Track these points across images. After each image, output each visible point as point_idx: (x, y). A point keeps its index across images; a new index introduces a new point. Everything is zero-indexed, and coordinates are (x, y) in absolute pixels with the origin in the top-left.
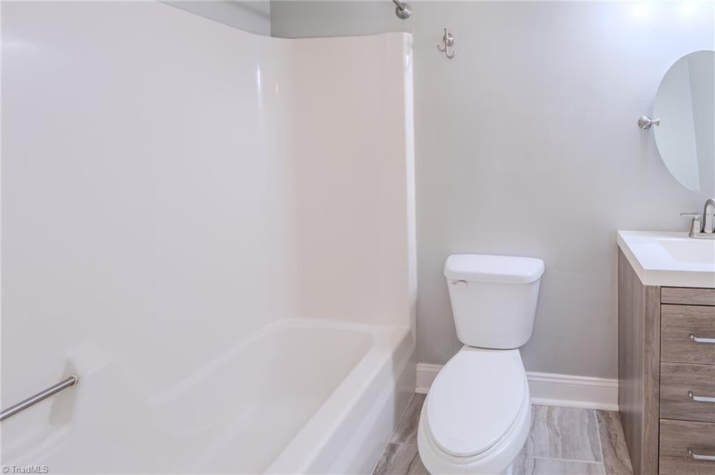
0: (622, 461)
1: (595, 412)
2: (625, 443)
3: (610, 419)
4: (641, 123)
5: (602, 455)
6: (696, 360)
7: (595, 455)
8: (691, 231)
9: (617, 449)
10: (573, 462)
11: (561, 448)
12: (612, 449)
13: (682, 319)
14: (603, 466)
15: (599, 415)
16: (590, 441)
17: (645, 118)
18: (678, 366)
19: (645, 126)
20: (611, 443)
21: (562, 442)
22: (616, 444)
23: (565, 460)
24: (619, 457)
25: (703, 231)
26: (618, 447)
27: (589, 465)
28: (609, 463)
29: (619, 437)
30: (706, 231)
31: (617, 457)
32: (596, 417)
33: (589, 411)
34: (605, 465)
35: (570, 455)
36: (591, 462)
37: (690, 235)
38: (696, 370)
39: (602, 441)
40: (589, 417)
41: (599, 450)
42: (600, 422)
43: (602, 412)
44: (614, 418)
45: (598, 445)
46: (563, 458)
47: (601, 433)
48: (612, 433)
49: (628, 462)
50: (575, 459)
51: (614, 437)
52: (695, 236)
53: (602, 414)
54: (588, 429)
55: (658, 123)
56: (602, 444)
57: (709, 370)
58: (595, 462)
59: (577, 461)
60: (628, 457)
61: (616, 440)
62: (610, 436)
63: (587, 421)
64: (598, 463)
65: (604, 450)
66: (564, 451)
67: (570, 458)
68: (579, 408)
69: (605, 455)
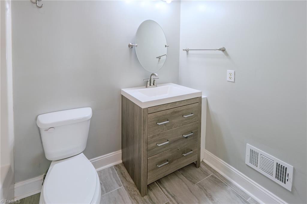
0: (129, 182)
1: (113, 167)
2: (128, 174)
3: (120, 167)
4: (129, 46)
5: (122, 183)
6: (158, 131)
7: (119, 185)
8: (147, 86)
9: (126, 178)
10: (111, 193)
11: (105, 189)
12: (125, 179)
13: (154, 118)
14: (123, 187)
15: (116, 167)
16: (115, 180)
17: (131, 44)
18: (153, 136)
19: (131, 47)
20: (123, 176)
21: (104, 186)
22: (125, 176)
23: (108, 193)
24: (128, 181)
25: (150, 85)
26: (127, 177)
27: (118, 190)
28: (125, 185)
29: (125, 173)
30: (151, 85)
31: (127, 181)
32: (115, 169)
33: (111, 167)
34: (124, 187)
35: (109, 190)
36: (119, 188)
37: (146, 87)
38: (158, 135)
39: (120, 177)
40: (112, 170)
41: (119, 181)
42: (116, 170)
43: (116, 166)
44: (121, 166)
45: (119, 180)
46: (107, 193)
47: (118, 175)
48: (123, 172)
49: (132, 181)
50: (112, 190)
51: (124, 174)
52: (148, 87)
53: (117, 167)
54: (113, 175)
55: (137, 46)
56: (120, 179)
57: (162, 134)
58: (120, 188)
59: (113, 191)
60: (131, 178)
61: (125, 174)
62: (122, 174)
63: (111, 172)
64: (121, 187)
65: (122, 181)
66: (106, 190)
67: (110, 191)
68: (107, 168)
69: (123, 183)
